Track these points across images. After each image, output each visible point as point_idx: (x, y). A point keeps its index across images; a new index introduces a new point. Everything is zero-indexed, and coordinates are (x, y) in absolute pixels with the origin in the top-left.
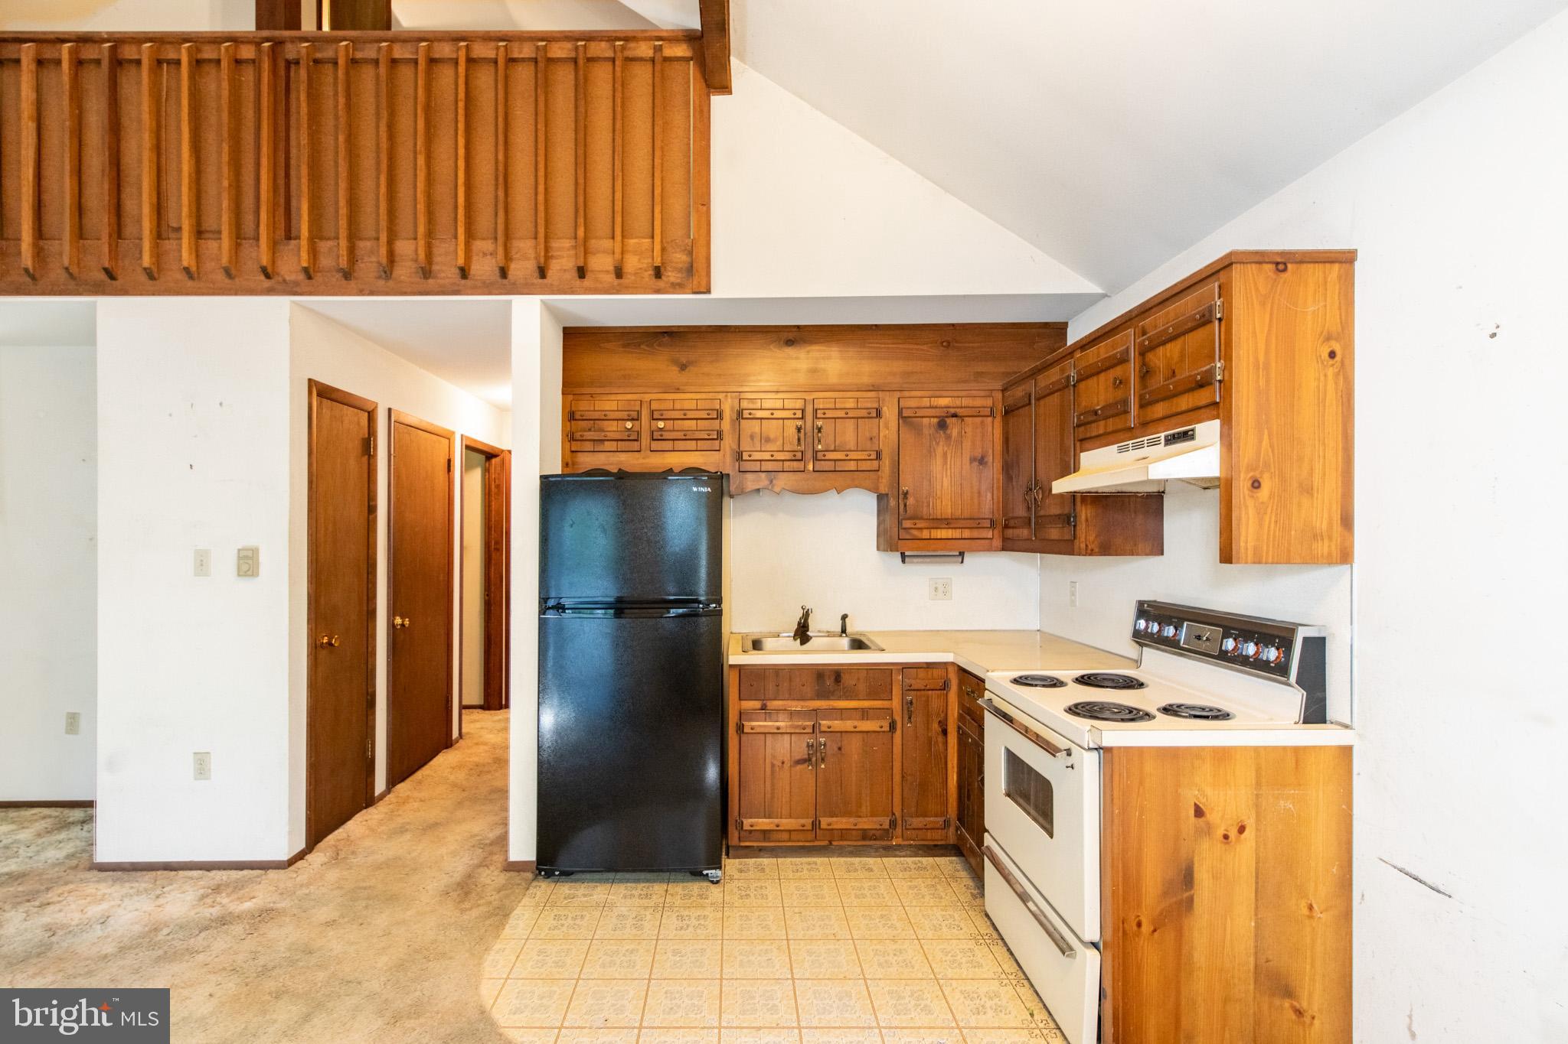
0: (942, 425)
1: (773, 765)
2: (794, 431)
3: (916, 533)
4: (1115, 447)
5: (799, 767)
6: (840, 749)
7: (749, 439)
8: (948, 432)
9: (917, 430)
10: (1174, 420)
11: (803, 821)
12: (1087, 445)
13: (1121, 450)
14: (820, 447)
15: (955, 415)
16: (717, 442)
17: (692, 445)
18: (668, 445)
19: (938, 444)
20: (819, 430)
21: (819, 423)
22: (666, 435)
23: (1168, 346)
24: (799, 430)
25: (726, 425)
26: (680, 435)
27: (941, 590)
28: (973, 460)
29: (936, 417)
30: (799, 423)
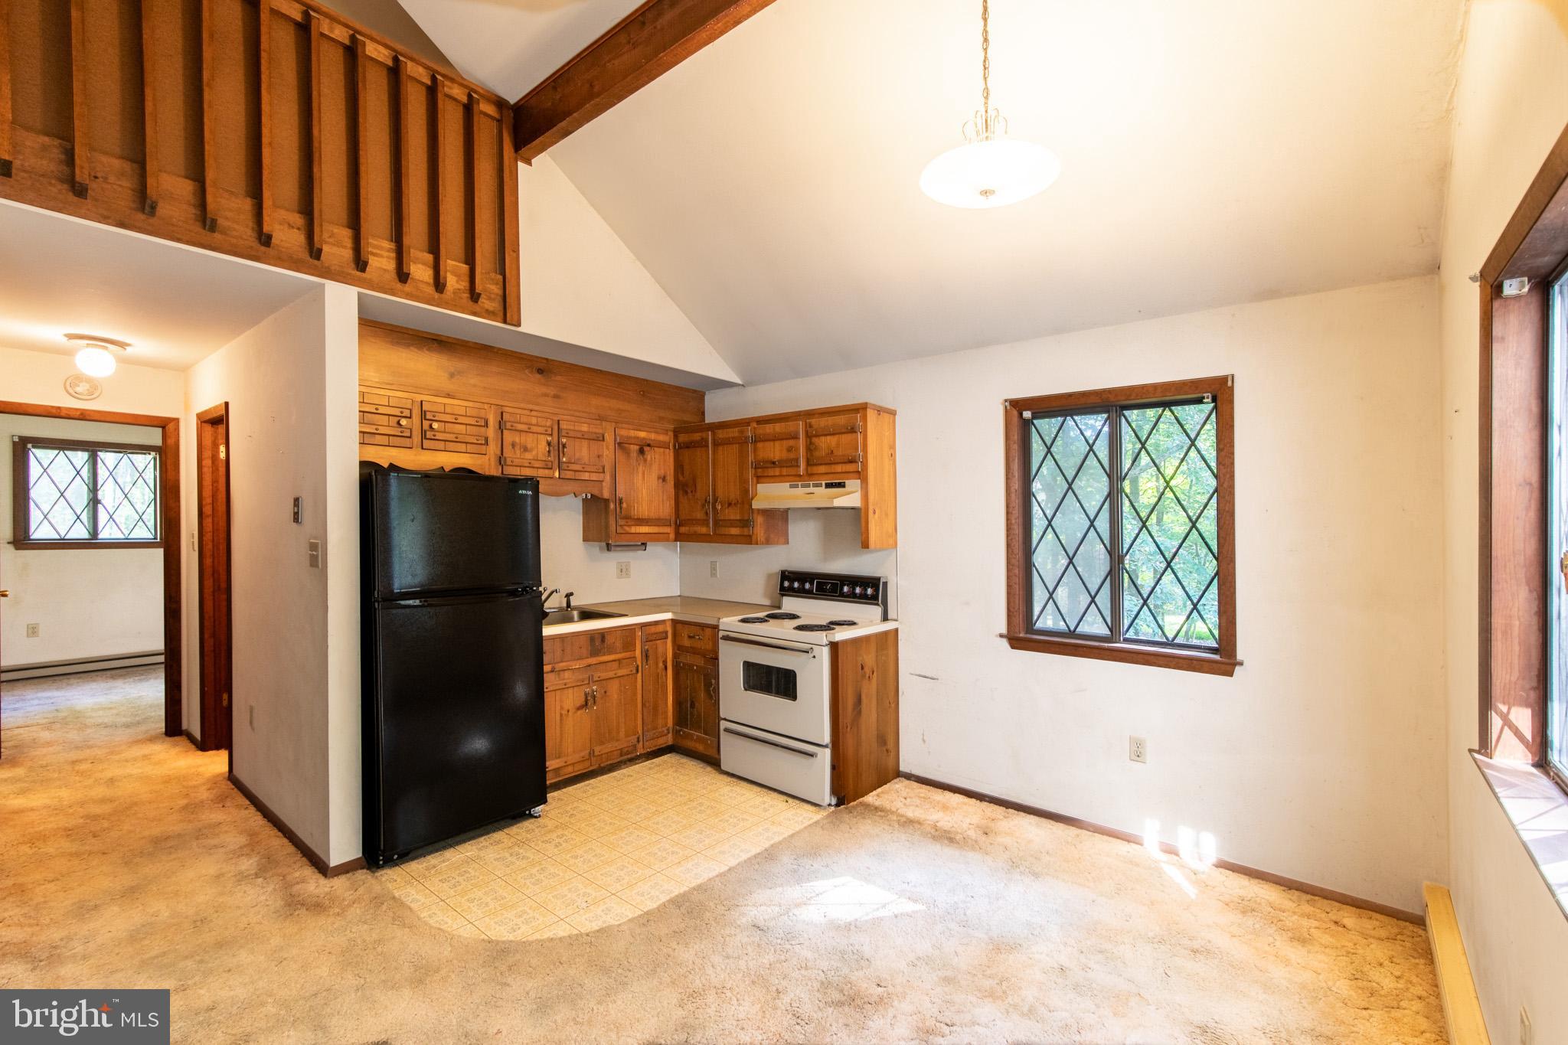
0: (641, 451)
1: (561, 715)
2: (544, 443)
3: (627, 528)
4: (788, 484)
5: (579, 712)
6: (605, 692)
7: (511, 447)
8: (645, 456)
9: (627, 452)
10: (832, 476)
11: (582, 754)
12: (762, 480)
13: (791, 486)
14: (564, 459)
15: (649, 445)
16: (484, 447)
17: (462, 447)
18: (441, 445)
19: (639, 464)
20: (564, 446)
21: (564, 440)
22: (439, 436)
23: (829, 438)
24: (549, 444)
25: (491, 432)
26: (451, 437)
27: (623, 571)
28: (659, 478)
29: (637, 445)
30: (549, 439)
